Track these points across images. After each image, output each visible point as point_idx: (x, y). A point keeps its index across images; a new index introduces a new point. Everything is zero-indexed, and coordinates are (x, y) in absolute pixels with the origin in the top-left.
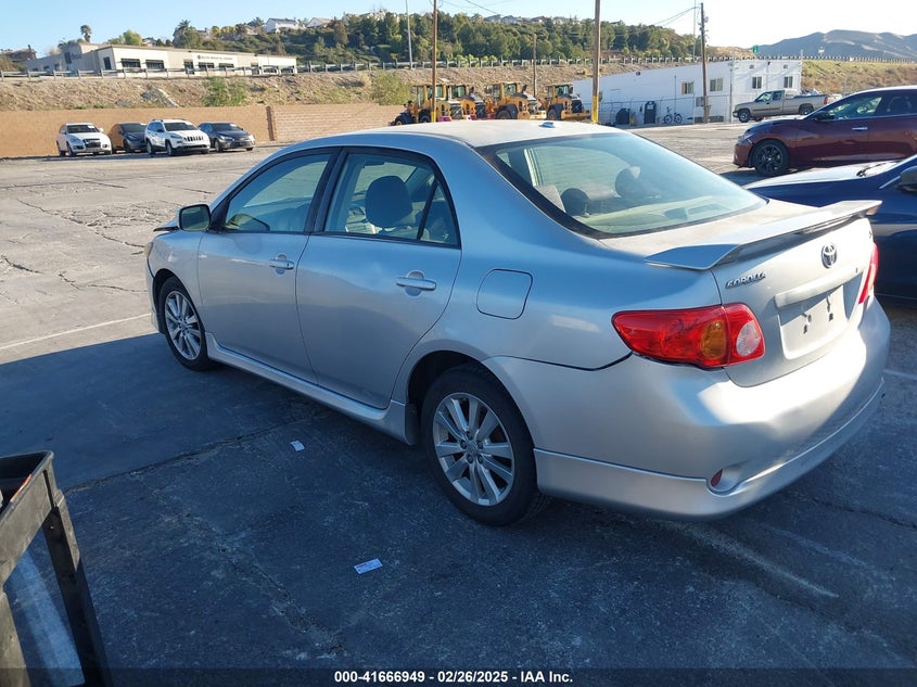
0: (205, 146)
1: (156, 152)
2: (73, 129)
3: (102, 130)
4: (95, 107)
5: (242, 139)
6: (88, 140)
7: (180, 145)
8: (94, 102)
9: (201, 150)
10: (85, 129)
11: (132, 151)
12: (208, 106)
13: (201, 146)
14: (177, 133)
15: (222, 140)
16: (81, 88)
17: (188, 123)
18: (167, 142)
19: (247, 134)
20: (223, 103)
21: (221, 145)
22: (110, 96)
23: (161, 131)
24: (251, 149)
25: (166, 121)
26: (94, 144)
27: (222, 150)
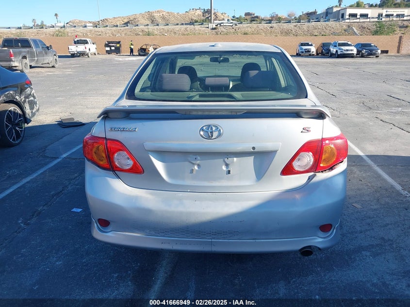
0: (353, 54)
1: (332, 56)
2: (302, 44)
3: (314, 45)
4: (322, 35)
5: (374, 52)
6: (306, 49)
7: (342, 53)
8: (323, 33)
9: (351, 56)
10: (308, 44)
11: (324, 55)
12: (373, 35)
13: (351, 54)
14: (342, 47)
15: (364, 51)
16: (319, 27)
17: (349, 43)
18: (337, 51)
19: (378, 49)
20: (381, 34)
21: (362, 54)
22: (330, 30)
23: (335, 46)
24: (378, 57)
25: (339, 42)
26: (309, 51)
27: (362, 56)
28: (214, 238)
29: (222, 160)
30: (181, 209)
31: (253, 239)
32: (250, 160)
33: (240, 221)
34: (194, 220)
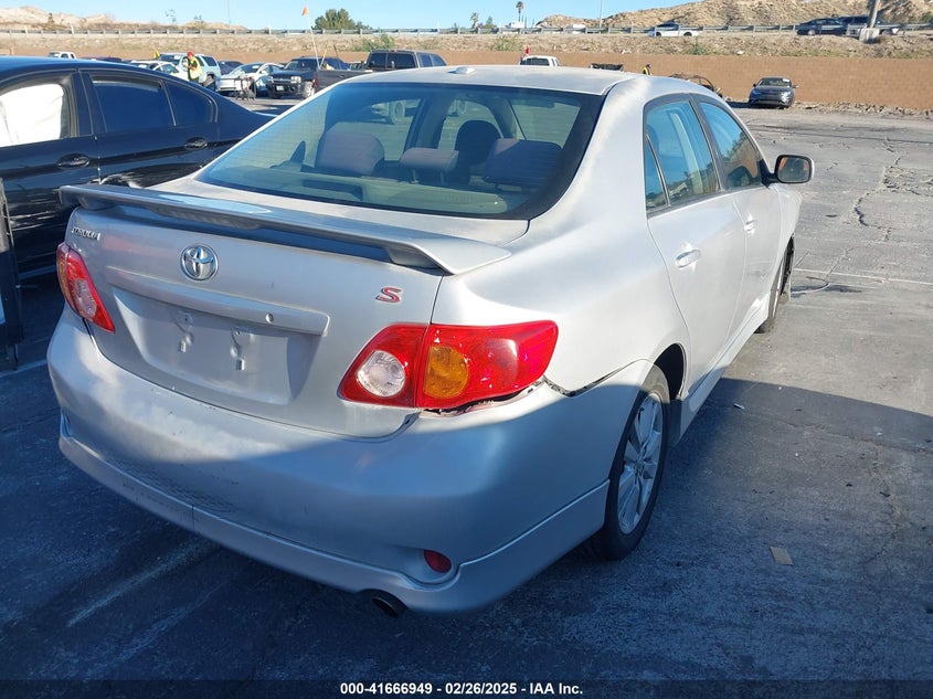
28: (197, 506)
29: (229, 332)
30: (141, 422)
31: (265, 532)
32: (281, 345)
33: (233, 483)
34: (158, 452)
